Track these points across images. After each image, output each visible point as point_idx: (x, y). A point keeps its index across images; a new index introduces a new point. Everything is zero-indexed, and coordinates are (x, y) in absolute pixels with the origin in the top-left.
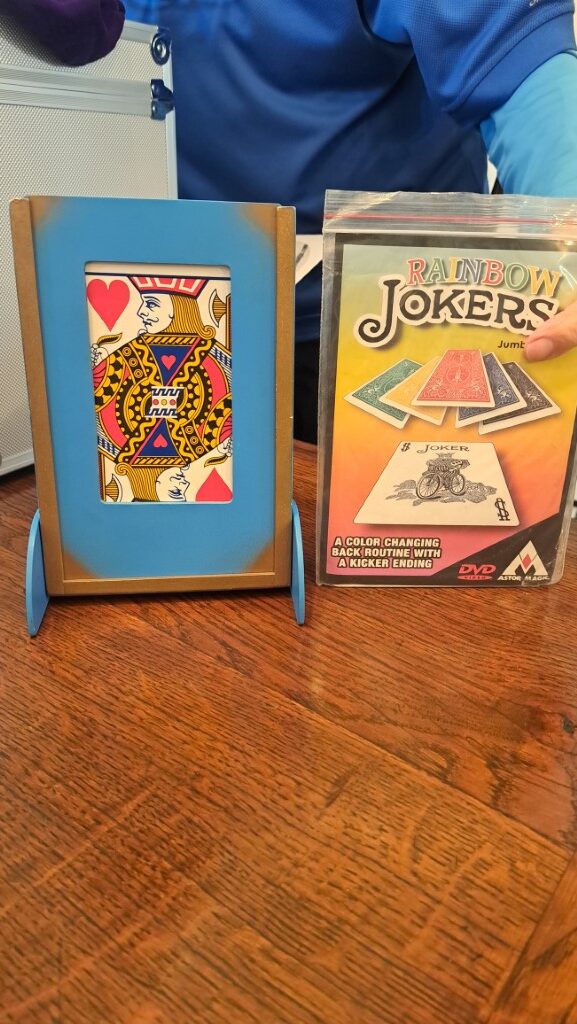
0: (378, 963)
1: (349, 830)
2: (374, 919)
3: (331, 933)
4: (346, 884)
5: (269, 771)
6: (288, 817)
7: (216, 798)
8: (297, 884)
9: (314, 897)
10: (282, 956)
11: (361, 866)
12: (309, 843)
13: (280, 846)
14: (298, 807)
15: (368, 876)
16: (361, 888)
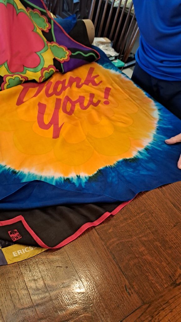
0: (176, 255)
1: (176, 233)
2: (177, 248)
3: (170, 248)
4: (174, 241)
5: (165, 217)
6: (167, 226)
7: (156, 219)
8: (166, 238)
9: (169, 241)
10: (163, 248)
11: (177, 239)
12: (169, 232)
13: (165, 231)
14: (169, 225)
15: (178, 241)
16: (176, 243)
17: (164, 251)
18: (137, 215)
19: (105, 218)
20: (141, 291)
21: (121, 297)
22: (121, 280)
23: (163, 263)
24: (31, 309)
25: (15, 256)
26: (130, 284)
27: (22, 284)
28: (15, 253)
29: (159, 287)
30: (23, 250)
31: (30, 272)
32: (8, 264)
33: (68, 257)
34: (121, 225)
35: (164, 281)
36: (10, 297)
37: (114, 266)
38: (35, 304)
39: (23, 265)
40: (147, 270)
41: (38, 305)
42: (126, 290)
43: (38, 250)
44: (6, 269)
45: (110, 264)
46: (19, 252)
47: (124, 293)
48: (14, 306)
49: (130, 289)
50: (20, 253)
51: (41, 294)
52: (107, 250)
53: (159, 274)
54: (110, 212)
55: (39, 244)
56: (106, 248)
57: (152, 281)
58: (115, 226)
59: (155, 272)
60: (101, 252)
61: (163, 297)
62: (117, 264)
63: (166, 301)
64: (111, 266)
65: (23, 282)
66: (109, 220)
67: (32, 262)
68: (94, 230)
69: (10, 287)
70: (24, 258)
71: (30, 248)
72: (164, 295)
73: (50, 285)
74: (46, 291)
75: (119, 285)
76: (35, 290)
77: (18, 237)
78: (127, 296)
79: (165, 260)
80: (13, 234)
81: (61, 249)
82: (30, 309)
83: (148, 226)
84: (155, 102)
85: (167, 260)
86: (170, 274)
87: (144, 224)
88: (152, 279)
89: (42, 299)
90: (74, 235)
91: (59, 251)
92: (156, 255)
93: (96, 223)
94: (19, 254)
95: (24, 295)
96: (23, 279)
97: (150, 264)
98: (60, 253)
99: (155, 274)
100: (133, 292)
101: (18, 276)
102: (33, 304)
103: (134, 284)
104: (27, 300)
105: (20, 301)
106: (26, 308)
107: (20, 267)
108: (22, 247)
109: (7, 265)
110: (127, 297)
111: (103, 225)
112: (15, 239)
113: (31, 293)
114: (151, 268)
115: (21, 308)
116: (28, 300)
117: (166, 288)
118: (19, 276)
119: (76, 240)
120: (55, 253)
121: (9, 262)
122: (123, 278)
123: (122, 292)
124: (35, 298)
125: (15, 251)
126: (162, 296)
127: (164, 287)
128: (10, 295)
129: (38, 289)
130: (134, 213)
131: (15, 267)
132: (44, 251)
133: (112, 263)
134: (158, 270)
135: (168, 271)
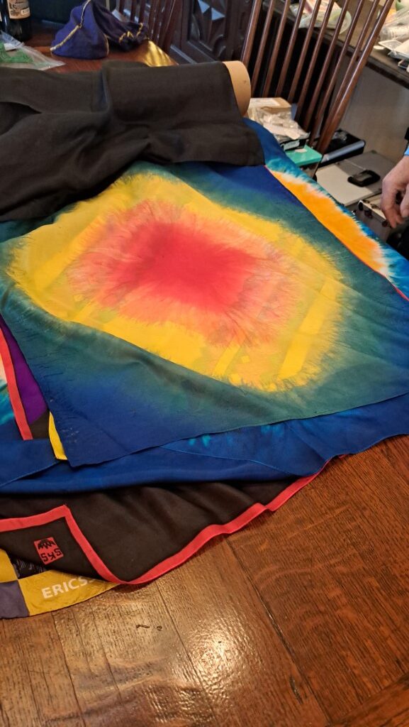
17: (386, 600)
18: (327, 513)
19: (252, 518)
20: (327, 692)
21: (280, 704)
22: (283, 666)
23: (382, 628)
24: (73, 720)
25: (46, 597)
26: (303, 675)
27: (58, 662)
28: (46, 591)
29: (369, 686)
30: (64, 583)
31: (77, 635)
32: (31, 614)
33: (163, 605)
34: (290, 536)
35: (383, 672)
36: (31, 691)
37: (267, 631)
38: (84, 710)
39: (64, 618)
40: (343, 644)
41: (90, 713)
42: (293, 689)
43: (98, 585)
44: (26, 627)
45: (259, 626)
46: (56, 589)
47: (286, 695)
48: (38, 712)
49: (301, 686)
50: (59, 592)
51: (98, 687)
52: (252, 591)
53: (373, 655)
54: (264, 504)
55: (100, 572)
56: (250, 587)
57: (354, 670)
58: (274, 537)
59: (362, 649)
60: (239, 597)
61: (380, 710)
62: (273, 626)
63: (386, 721)
64: (261, 631)
65: (61, 657)
66: (263, 523)
67: (83, 614)
68: (224, 543)
69: (30, 669)
70: (66, 603)
71: (80, 579)
72: (381, 705)
73: (120, 667)
74: (109, 680)
75: (275, 676)
76: (85, 677)
77: (55, 554)
78: (293, 702)
79: (389, 622)
80: (44, 547)
81: (149, 586)
82: (71, 722)
83: (351, 539)
84: (384, 248)
85: (393, 622)
86: (398, 654)
87: (342, 533)
88: (356, 664)
89: (100, 698)
90: (179, 553)
91: (144, 589)
92: (367, 609)
93: (232, 527)
94: (56, 594)
95: (60, 687)
96: (61, 651)
97: (352, 628)
98: (147, 595)
99: (362, 653)
100: (308, 694)
101: (51, 644)
102: (80, 709)
103: (311, 674)
104: (66, 700)
105: (52, 702)
106: (65, 719)
107: (56, 622)
108: (63, 576)
109: (28, 616)
110: (294, 704)
111: (247, 533)
112: (47, 560)
113: (76, 684)
114: (353, 640)
115: (53, 717)
116: (70, 698)
117: (386, 688)
118: (53, 642)
119: (184, 566)
120: (135, 594)
121: (33, 612)
122: (287, 659)
123: (282, 692)
124: (83, 695)
125: (47, 587)
126: (376, 708)
127: (381, 685)
128: (31, 686)
129: (92, 676)
130: (322, 506)
131: (46, 622)
132: (112, 589)
133: (262, 623)
134: (369, 643)
135: (393, 647)
